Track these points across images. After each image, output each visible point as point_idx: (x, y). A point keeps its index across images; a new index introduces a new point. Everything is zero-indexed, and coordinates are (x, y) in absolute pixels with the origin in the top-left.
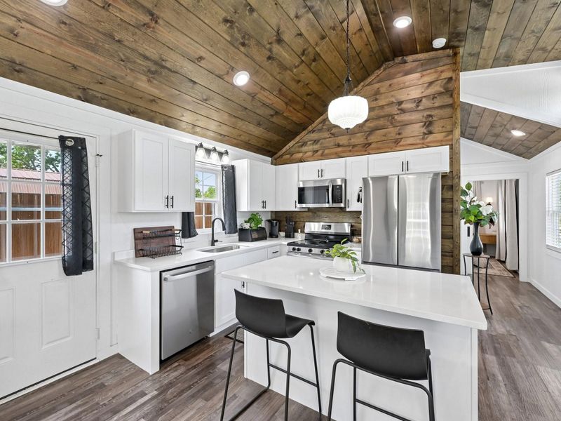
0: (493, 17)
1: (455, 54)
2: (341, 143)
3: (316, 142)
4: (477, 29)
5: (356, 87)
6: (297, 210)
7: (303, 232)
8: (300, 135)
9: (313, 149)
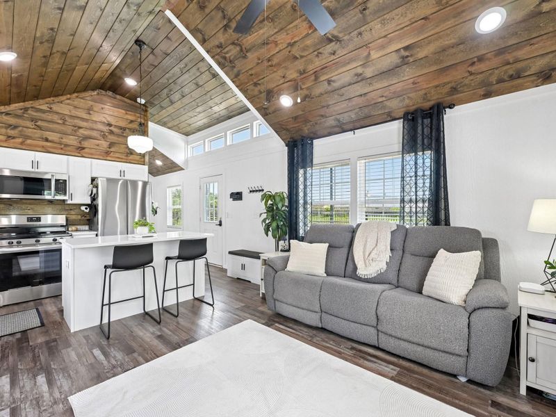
0: (171, 107)
1: (146, 111)
4: (161, 107)
5: (70, 94)
9: (6, 133)
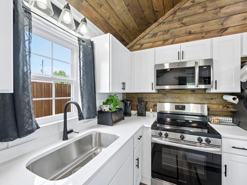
2: (193, 31)
3: (167, 32)
6: (154, 91)
7: (154, 110)
8: (151, 27)
9: (163, 38)
